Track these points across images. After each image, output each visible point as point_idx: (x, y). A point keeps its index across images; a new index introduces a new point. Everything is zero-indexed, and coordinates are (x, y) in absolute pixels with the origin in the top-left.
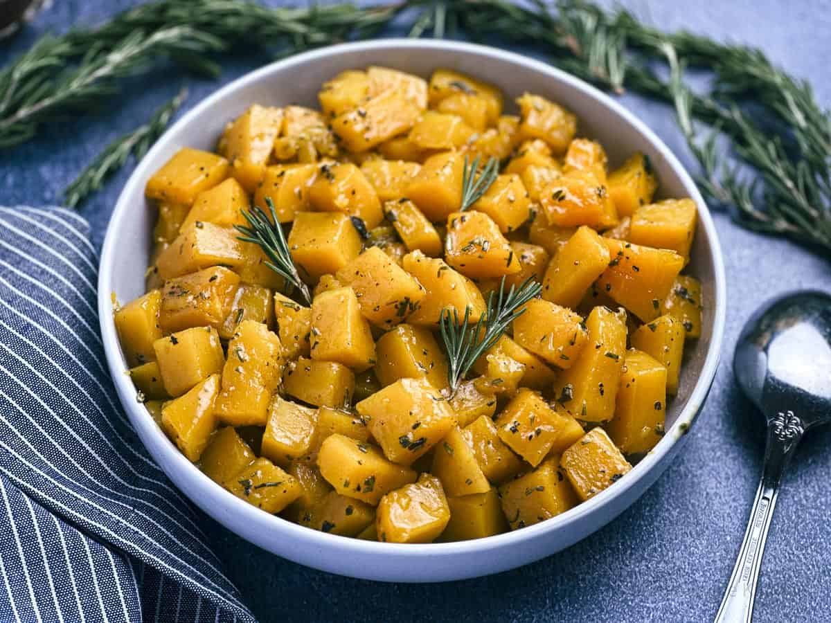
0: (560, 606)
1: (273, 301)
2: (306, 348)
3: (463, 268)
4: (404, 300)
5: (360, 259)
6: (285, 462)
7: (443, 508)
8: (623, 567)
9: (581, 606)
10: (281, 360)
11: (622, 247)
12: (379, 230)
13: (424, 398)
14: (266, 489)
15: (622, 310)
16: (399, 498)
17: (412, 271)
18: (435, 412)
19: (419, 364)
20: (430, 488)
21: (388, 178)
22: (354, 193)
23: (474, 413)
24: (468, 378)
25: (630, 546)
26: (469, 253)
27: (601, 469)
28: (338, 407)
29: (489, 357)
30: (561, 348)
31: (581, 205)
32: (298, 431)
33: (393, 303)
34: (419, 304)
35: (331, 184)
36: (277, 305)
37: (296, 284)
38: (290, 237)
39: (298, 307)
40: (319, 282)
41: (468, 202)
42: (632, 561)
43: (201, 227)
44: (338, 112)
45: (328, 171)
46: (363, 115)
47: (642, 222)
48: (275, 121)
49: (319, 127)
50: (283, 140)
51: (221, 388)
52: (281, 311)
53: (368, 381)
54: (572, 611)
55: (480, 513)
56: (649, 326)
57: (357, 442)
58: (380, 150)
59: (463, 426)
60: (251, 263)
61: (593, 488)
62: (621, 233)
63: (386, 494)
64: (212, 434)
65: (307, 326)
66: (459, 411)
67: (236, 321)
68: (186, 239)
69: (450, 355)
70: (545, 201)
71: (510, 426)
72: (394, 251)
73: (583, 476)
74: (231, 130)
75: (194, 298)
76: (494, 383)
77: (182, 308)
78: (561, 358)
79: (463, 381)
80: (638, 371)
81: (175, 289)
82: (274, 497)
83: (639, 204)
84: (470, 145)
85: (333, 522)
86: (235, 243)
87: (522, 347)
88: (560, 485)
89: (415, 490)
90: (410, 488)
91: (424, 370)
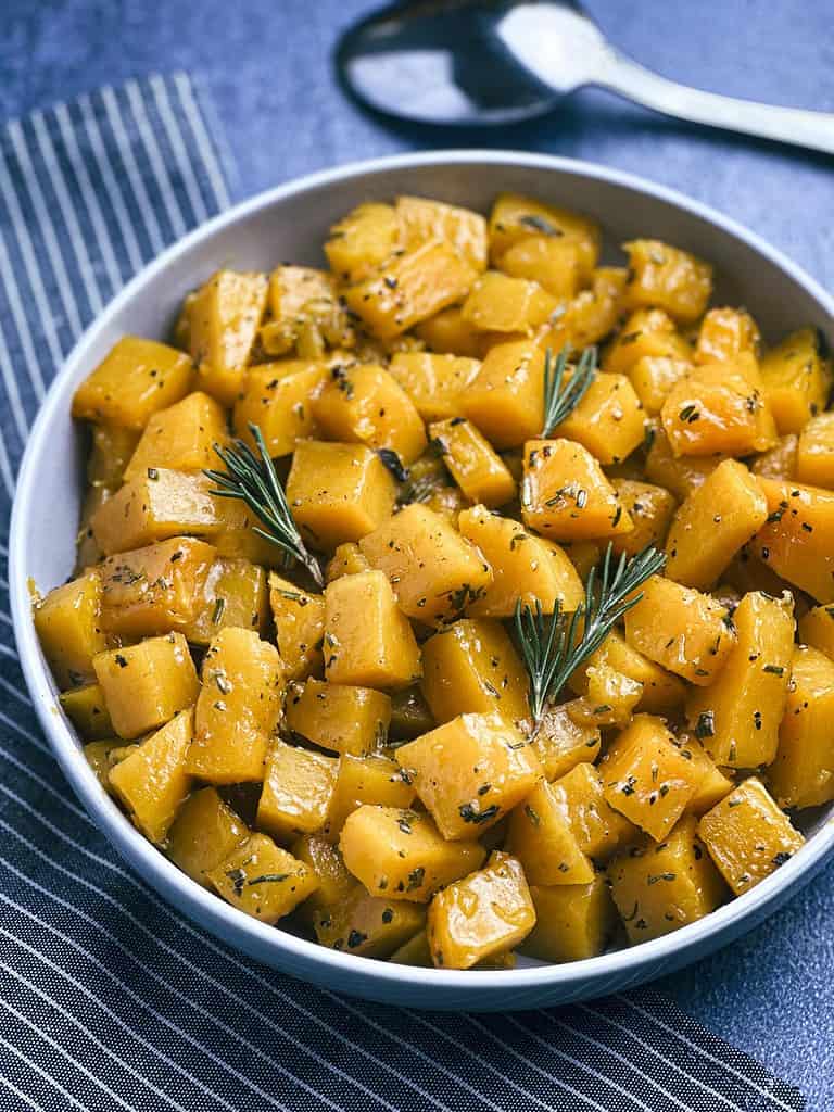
0: (714, 996)
1: (267, 589)
2: (317, 664)
3: (548, 528)
4: (461, 588)
5: (394, 523)
6: (289, 839)
7: (526, 909)
8: (810, 938)
9: (745, 995)
10: (282, 683)
11: (785, 494)
12: (420, 467)
13: (494, 744)
14: (264, 886)
15: (787, 594)
16: (461, 897)
17: (471, 537)
18: (512, 767)
19: (486, 684)
20: (506, 877)
21: (433, 382)
22: (382, 413)
23: (569, 757)
24: (559, 702)
25: (821, 907)
26: (557, 510)
27: (759, 845)
28: (367, 753)
29: (591, 671)
30: (697, 661)
31: (723, 426)
32: (310, 793)
33: (445, 593)
34: (483, 591)
35: (347, 400)
36: (273, 596)
37: (301, 558)
38: (289, 485)
39: (304, 600)
40: (334, 555)
41: (553, 422)
42: (824, 931)
43: (156, 479)
44: (355, 276)
45: (342, 375)
46: (392, 285)
47: (816, 449)
48: (255, 296)
49: (327, 301)
50: (272, 325)
51: (195, 733)
52: (279, 605)
53: (411, 702)
54: (732, 1003)
55: (580, 913)
56: (826, 609)
57: (395, 814)
58: (422, 334)
59: (552, 778)
60: (231, 527)
61: (747, 874)
62: (783, 462)
63: (442, 888)
64: (183, 800)
65: (318, 631)
66: (546, 756)
67: (213, 620)
68: (134, 495)
69: (533, 670)
70: (668, 422)
71: (622, 785)
72: (444, 502)
73: (731, 854)
74: (192, 305)
75: (149, 587)
76: (596, 712)
77: (132, 603)
78: (697, 674)
79: (550, 706)
80: (812, 691)
81: (122, 571)
82: (279, 899)
83: (810, 415)
84: (553, 323)
85: (363, 932)
86: (206, 500)
87: (637, 652)
88: (697, 870)
89: (483, 883)
90: (477, 879)
91: (494, 694)
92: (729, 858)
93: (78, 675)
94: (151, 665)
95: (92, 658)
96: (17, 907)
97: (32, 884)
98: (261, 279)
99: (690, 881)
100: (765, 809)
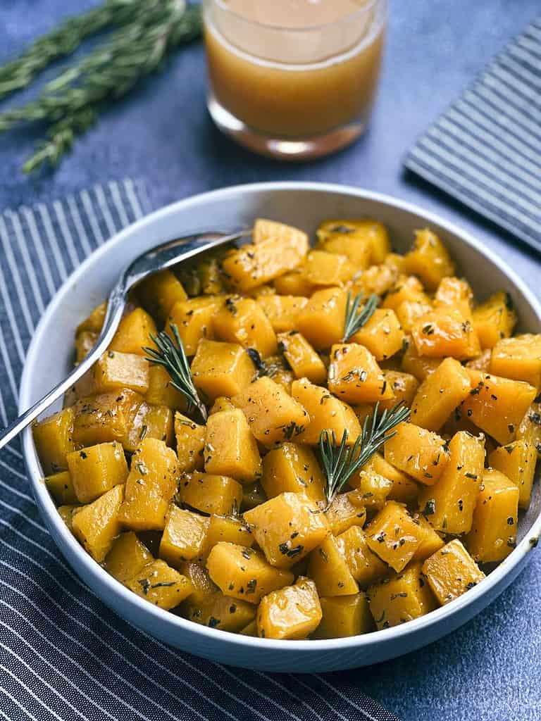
1: (173, 419)
2: (200, 463)
3: (343, 394)
4: (290, 425)
6: (178, 563)
7: (316, 609)
10: (178, 472)
11: (482, 378)
12: (271, 360)
13: (302, 511)
14: (161, 589)
15: (482, 435)
16: (278, 599)
17: (299, 398)
18: (312, 524)
19: (300, 479)
20: (305, 590)
21: (280, 311)
22: (253, 327)
23: (347, 522)
24: (342, 492)
26: (349, 382)
27: (458, 577)
28: (227, 514)
29: (363, 473)
30: (425, 468)
31: (447, 338)
32: (191, 536)
33: (280, 427)
34: (304, 428)
36: (176, 423)
37: (196, 404)
38: (193, 364)
39: (194, 426)
40: (215, 403)
41: (349, 334)
43: (112, 357)
46: (251, 256)
47: (502, 356)
51: (124, 498)
52: (179, 428)
53: (255, 491)
55: (350, 613)
56: (505, 448)
57: (241, 549)
58: (275, 284)
59: (337, 532)
61: (450, 594)
62: (482, 364)
63: (267, 595)
64: (115, 538)
65: (202, 443)
66: (333, 522)
67: (140, 436)
69: (328, 471)
70: (416, 334)
71: (377, 536)
72: (283, 378)
73: (442, 583)
75: (102, 415)
76: (365, 496)
77: (92, 424)
78: (425, 476)
79: (338, 494)
80: (494, 490)
81: (87, 408)
82: (171, 596)
83: (499, 337)
84: (355, 280)
85: (218, 618)
87: (391, 464)
88: (421, 592)
89: (292, 592)
90: (288, 590)
91: (304, 484)
92: (441, 585)
93: (56, 466)
94: (101, 457)
95: (66, 455)
99: (416, 598)
100: (462, 557)
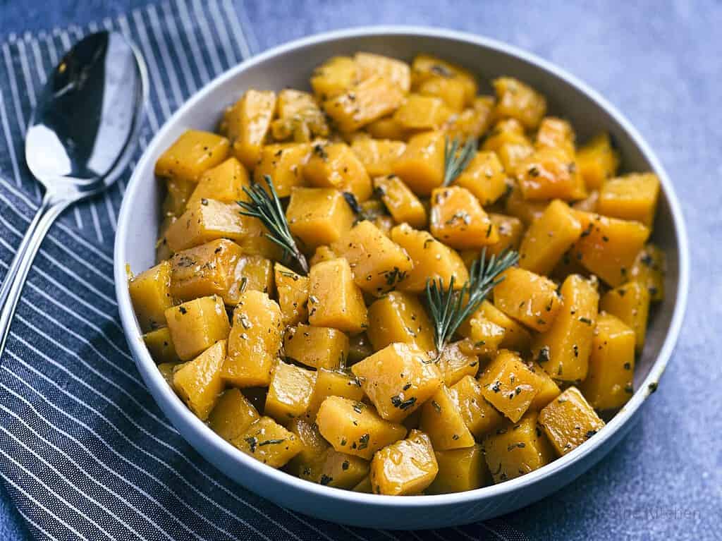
1: (273, 270)
2: (304, 315)
3: (447, 240)
4: (393, 270)
5: (352, 232)
6: (286, 420)
7: (432, 462)
9: (568, 530)
10: (282, 326)
11: (592, 220)
12: (369, 204)
13: (414, 361)
14: (269, 447)
15: (594, 277)
16: (392, 454)
17: (400, 242)
18: (424, 374)
19: (409, 329)
20: (419, 443)
21: (376, 156)
22: (346, 170)
23: (459, 373)
24: (453, 341)
26: (452, 226)
27: (577, 426)
28: (335, 368)
29: (473, 321)
30: (538, 314)
31: (553, 180)
32: (299, 392)
33: (383, 273)
34: (407, 274)
35: (324, 161)
36: (277, 275)
37: (295, 255)
38: (289, 211)
39: (296, 277)
40: (315, 253)
41: (450, 178)
43: (206, 205)
44: (329, 96)
45: (321, 150)
46: (352, 99)
47: (610, 196)
48: (269, 104)
49: (312, 109)
50: (279, 122)
51: (227, 353)
52: (281, 280)
53: (361, 343)
55: (465, 466)
56: (617, 291)
57: (352, 403)
58: (368, 129)
59: (449, 386)
60: (252, 235)
61: (569, 443)
62: (590, 206)
63: (380, 450)
64: (219, 395)
65: (305, 294)
66: (445, 372)
67: (240, 290)
68: (193, 215)
69: (437, 320)
70: (521, 177)
71: (492, 386)
72: (383, 223)
73: (560, 432)
74: (230, 113)
75: (201, 268)
76: (477, 345)
77: (190, 278)
78: (538, 322)
79: (448, 343)
80: (609, 335)
81: (184, 261)
82: (278, 453)
83: (606, 178)
84: (450, 124)
85: (330, 476)
86: (237, 219)
87: (502, 311)
88: (539, 441)
89: (406, 446)
90: (402, 444)
91: (413, 334)
92: (559, 434)
93: (155, 323)
94: (202, 312)
95: (164, 311)
96: (112, 471)
97: (121, 457)
98: (272, 95)
99: (534, 448)
100: (581, 405)
